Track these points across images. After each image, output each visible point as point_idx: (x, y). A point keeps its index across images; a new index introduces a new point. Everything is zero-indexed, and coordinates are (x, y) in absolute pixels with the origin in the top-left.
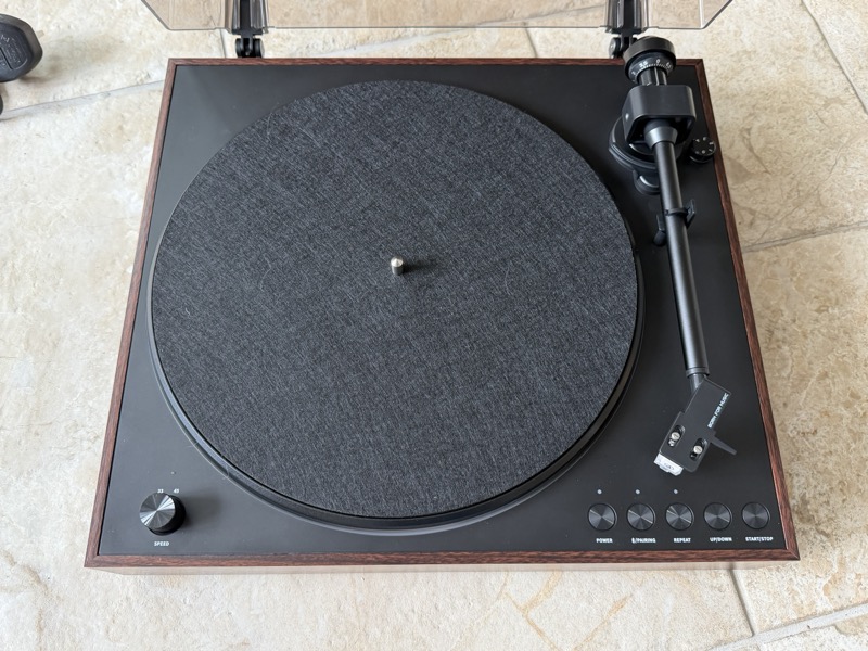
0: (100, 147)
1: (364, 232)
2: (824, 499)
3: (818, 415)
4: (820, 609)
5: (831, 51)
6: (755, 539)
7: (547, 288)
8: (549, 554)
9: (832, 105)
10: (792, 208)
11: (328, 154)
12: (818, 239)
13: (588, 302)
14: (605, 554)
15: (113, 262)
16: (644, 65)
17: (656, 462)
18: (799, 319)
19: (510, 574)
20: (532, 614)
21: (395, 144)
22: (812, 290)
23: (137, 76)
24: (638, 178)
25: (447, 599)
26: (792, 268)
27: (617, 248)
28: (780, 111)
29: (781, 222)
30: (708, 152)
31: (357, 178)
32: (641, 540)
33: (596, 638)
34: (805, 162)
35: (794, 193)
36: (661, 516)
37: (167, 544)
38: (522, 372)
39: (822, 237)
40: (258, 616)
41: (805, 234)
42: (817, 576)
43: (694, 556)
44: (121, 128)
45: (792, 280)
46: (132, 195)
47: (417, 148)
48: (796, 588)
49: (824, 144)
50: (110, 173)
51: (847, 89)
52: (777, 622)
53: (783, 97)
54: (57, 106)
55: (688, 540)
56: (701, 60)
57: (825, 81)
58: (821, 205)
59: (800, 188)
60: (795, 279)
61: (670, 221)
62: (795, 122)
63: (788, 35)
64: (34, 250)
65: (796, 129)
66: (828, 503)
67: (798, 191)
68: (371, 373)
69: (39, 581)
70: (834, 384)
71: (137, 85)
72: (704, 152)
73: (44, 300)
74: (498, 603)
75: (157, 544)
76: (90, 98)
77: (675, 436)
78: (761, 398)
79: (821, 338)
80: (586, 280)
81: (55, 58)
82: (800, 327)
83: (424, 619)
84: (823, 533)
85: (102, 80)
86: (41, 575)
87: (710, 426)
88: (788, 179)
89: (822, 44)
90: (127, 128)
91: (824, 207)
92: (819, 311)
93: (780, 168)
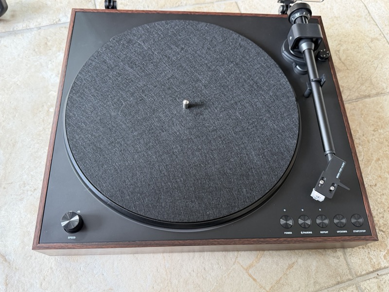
0: (36, 52)
1: (169, 89)
2: (381, 215)
3: (377, 177)
4: (383, 266)
5: (372, 18)
6: (358, 231)
7: (257, 116)
8: (262, 240)
9: (375, 41)
10: (360, 85)
11: (150, 52)
12: (372, 99)
13: (276, 122)
14: (289, 239)
15: (43, 106)
16: (297, 15)
17: (312, 195)
18: (366, 134)
19: (239, 252)
20: (250, 271)
21: (182, 49)
22: (370, 121)
23: (54, 20)
24: (296, 66)
25: (210, 265)
26: (361, 111)
27: (288, 97)
28: (352, 43)
29: (355, 92)
30: (326, 56)
31: (165, 64)
32: (305, 233)
33: (281, 282)
34: (364, 65)
35: (360, 79)
36: (314, 221)
37: (75, 237)
38: (247, 154)
39: (373, 98)
40: (117, 275)
41: (366, 97)
42: (380, 251)
43: (330, 239)
44: (46, 44)
45: (361, 117)
46: (52, 75)
47: (193, 51)
48: (371, 256)
49: (372, 57)
50: (41, 65)
51: (380, 34)
52: (364, 273)
53: (353, 37)
54: (14, 33)
55: (327, 232)
56: (320, 17)
57: (371, 31)
58: (372, 84)
59: (363, 77)
60: (363, 116)
61: (313, 85)
62: (359, 47)
63: (354, 10)
64: (3, 100)
65: (359, 51)
66: (383, 217)
67: (362, 78)
68: (174, 154)
69: (6, 260)
70: (383, 163)
71: (54, 24)
72: (325, 56)
73: (8, 124)
74: (234, 267)
75: (69, 238)
76: (31, 29)
77: (321, 182)
78: (356, 167)
79: (376, 143)
80: (274, 112)
81: (14, 11)
82: (366, 138)
83: (199, 275)
84: (382, 231)
85: (37, 22)
86: (7, 257)
87: (337, 177)
88: (357, 72)
89: (368, 15)
90: (49, 44)
91: (374, 85)
92: (374, 131)
93: (353, 68)
